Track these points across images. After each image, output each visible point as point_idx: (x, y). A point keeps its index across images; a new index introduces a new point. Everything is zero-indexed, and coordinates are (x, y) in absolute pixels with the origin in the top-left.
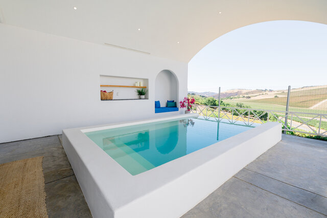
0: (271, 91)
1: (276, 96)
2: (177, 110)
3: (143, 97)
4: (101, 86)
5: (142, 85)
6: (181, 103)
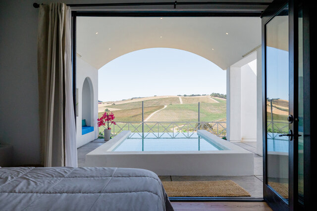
2: (92, 130)
6: (98, 120)
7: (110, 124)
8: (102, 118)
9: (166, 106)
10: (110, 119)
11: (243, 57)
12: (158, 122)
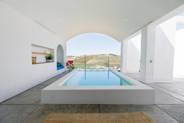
0: (73, 56)
1: (76, 59)
2: (63, 67)
3: (51, 60)
4: (33, 53)
5: (49, 53)
6: (66, 63)
7: (71, 65)
8: (68, 62)
9: (94, 58)
10: (71, 63)
11: (132, 34)
12: (91, 64)
